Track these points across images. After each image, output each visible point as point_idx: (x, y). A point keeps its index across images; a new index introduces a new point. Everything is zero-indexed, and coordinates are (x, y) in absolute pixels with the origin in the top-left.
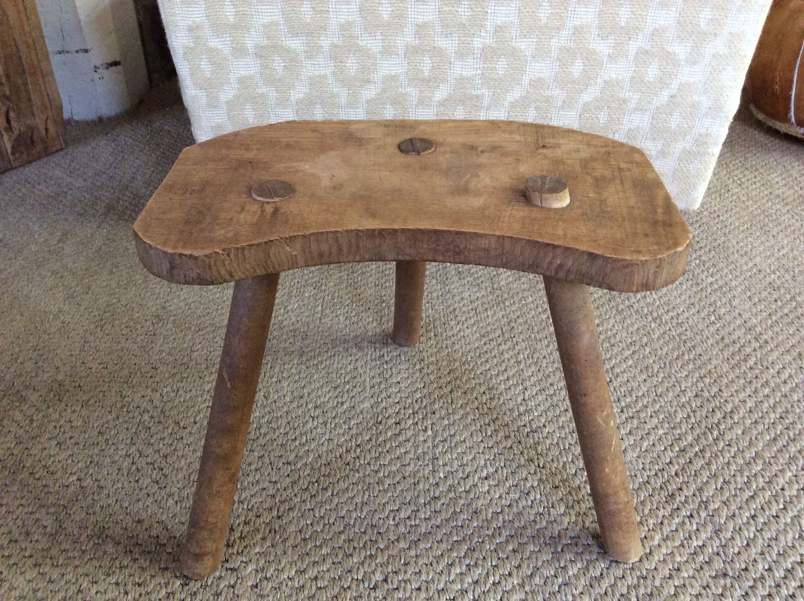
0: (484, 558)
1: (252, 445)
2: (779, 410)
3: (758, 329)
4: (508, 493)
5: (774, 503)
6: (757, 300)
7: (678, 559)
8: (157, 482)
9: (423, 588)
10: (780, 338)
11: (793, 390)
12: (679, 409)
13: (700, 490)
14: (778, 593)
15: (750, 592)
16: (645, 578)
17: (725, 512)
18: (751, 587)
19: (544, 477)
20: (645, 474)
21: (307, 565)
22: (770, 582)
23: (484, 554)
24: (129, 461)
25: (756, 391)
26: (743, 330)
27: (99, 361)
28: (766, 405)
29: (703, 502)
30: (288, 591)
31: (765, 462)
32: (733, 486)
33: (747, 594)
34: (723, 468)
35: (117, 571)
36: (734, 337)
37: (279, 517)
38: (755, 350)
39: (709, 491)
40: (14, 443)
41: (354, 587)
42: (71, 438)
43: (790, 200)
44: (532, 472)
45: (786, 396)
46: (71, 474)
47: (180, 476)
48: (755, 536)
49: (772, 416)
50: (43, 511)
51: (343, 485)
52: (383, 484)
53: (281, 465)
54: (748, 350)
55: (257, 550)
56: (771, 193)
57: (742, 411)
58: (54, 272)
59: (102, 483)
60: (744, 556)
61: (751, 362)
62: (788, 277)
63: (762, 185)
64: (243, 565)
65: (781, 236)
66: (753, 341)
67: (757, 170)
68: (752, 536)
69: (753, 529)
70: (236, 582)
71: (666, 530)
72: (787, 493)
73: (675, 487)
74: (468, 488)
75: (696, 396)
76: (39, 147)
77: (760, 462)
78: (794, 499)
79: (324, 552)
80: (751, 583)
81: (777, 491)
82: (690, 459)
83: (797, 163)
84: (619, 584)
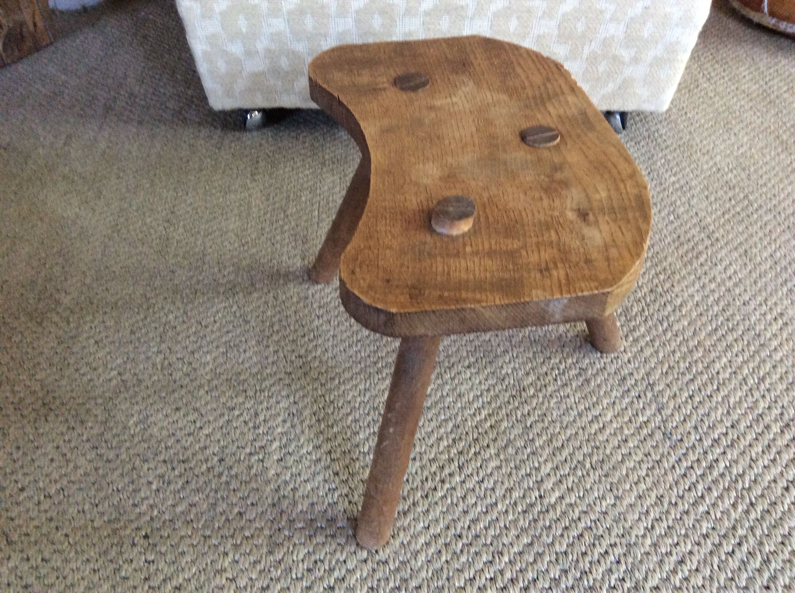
0: (467, 433)
1: (267, 341)
2: (722, 304)
3: (712, 228)
4: (486, 380)
5: (709, 385)
6: (713, 199)
7: (626, 432)
8: (189, 375)
9: (418, 458)
10: (730, 236)
11: (736, 285)
12: (635, 304)
13: (648, 374)
14: (705, 458)
15: (683, 458)
16: (597, 448)
17: (668, 393)
18: (684, 455)
19: (517, 366)
20: (602, 361)
21: (323, 442)
22: (699, 450)
23: (467, 429)
24: (161, 356)
25: (704, 287)
26: (698, 229)
27: (121, 265)
28: (712, 298)
29: (649, 384)
30: (307, 463)
31: (705, 350)
32: (676, 371)
33: (680, 459)
34: (669, 356)
35: (164, 451)
36: (689, 236)
37: (295, 403)
38: (707, 248)
39: (656, 375)
40: (56, 342)
41: (361, 458)
42: (106, 337)
43: (755, 95)
44: (507, 361)
45: (729, 290)
46: (112, 369)
47: (208, 369)
48: (691, 412)
49: (716, 308)
50: (93, 402)
51: (347, 375)
52: (381, 373)
53: (294, 358)
54: (701, 247)
55: (279, 430)
56: (737, 89)
57: (690, 304)
58: (65, 177)
59: (140, 377)
60: (681, 430)
61: (702, 259)
62: (743, 176)
63: (730, 80)
64: (269, 443)
65: (742, 133)
66: (705, 239)
67: (727, 63)
68: (689, 412)
69: (689, 407)
70: (264, 457)
71: (618, 408)
72: (721, 377)
73: (626, 372)
74: (453, 375)
75: (651, 291)
76: (29, 43)
77: (701, 350)
78: (727, 381)
79: (335, 429)
80: (684, 451)
81: (713, 375)
82: (641, 348)
83: (766, 55)
84: (577, 453)
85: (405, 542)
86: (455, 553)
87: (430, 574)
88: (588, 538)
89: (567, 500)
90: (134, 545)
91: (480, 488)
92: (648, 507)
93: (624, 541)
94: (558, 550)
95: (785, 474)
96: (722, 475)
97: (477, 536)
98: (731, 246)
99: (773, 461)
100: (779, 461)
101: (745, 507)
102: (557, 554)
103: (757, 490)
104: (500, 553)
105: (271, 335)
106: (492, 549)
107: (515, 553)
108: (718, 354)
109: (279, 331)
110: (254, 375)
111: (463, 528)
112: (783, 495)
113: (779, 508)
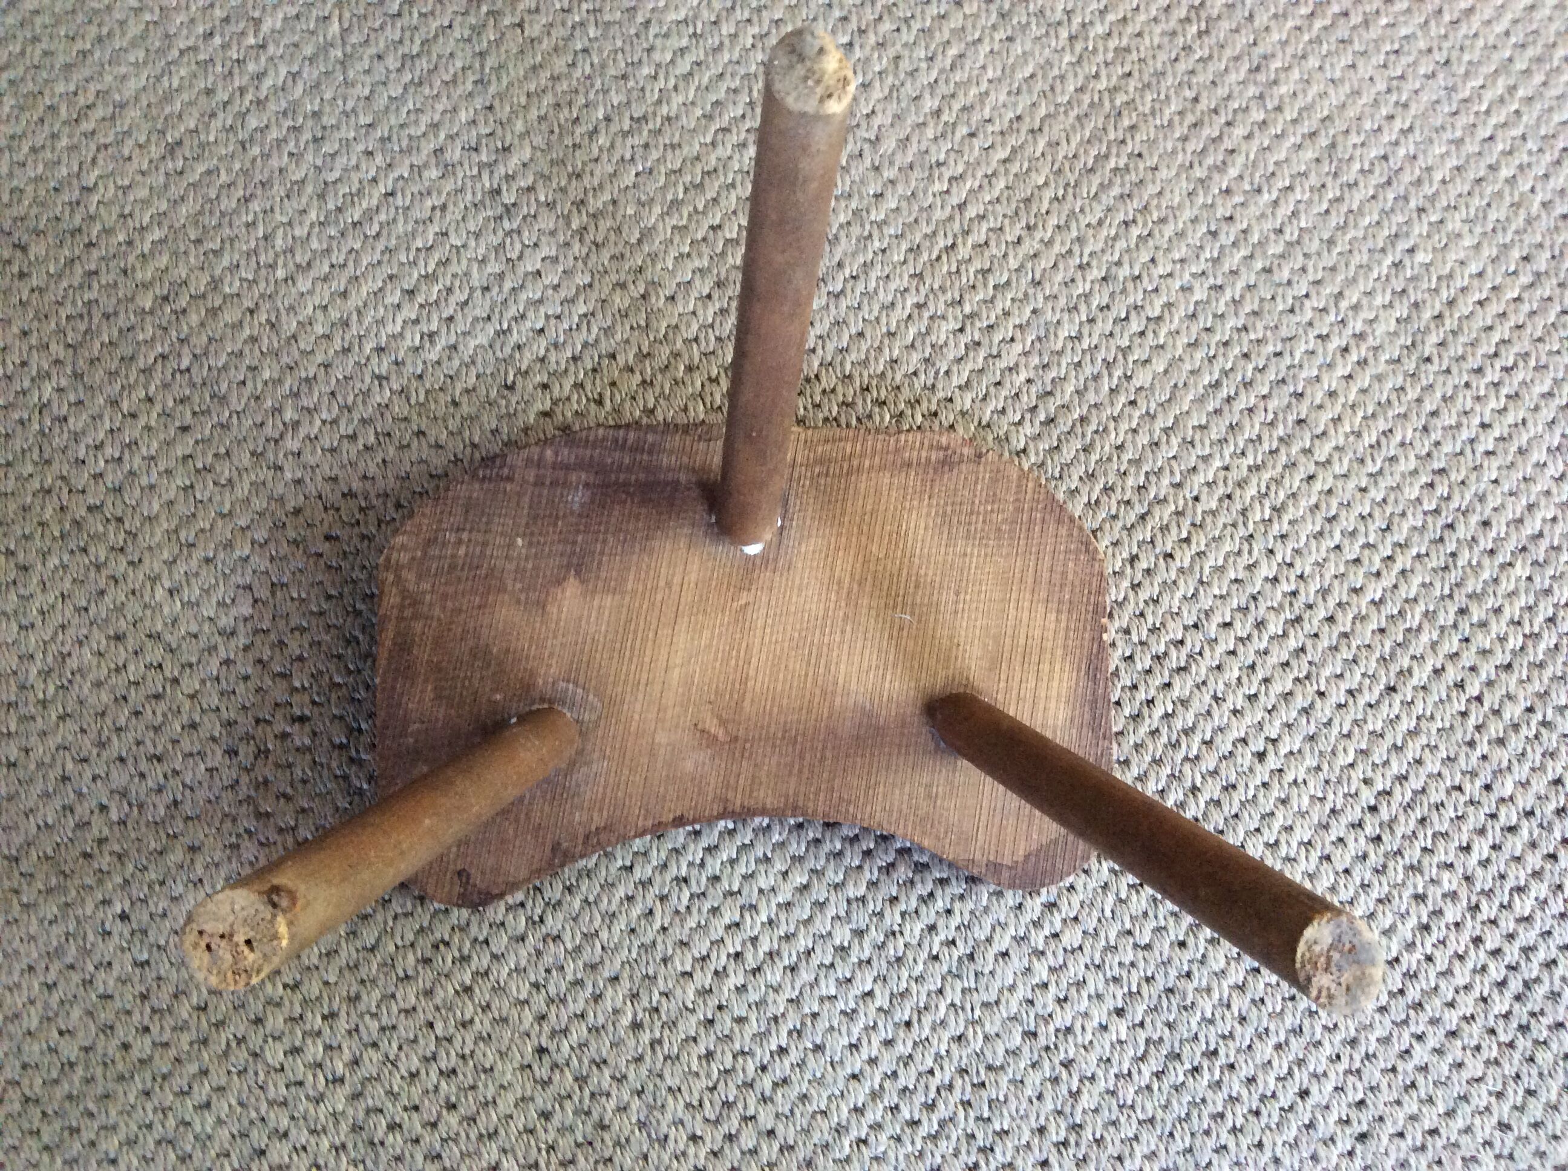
85: (591, 899)
86: (677, 912)
87: (634, 955)
88: (904, 869)
90: (107, 933)
94: (852, 896)
95: (1266, 726)
96: (1155, 733)
97: (716, 879)
98: (1305, 128)
99: (1252, 698)
100: (1262, 698)
101: (1181, 797)
102: (849, 901)
103: (1210, 762)
104: (753, 908)
105: (282, 436)
106: (741, 901)
107: (779, 905)
108: (1207, 451)
109: (296, 424)
110: (261, 546)
111: (691, 864)
112: (1251, 770)
113: (1238, 796)
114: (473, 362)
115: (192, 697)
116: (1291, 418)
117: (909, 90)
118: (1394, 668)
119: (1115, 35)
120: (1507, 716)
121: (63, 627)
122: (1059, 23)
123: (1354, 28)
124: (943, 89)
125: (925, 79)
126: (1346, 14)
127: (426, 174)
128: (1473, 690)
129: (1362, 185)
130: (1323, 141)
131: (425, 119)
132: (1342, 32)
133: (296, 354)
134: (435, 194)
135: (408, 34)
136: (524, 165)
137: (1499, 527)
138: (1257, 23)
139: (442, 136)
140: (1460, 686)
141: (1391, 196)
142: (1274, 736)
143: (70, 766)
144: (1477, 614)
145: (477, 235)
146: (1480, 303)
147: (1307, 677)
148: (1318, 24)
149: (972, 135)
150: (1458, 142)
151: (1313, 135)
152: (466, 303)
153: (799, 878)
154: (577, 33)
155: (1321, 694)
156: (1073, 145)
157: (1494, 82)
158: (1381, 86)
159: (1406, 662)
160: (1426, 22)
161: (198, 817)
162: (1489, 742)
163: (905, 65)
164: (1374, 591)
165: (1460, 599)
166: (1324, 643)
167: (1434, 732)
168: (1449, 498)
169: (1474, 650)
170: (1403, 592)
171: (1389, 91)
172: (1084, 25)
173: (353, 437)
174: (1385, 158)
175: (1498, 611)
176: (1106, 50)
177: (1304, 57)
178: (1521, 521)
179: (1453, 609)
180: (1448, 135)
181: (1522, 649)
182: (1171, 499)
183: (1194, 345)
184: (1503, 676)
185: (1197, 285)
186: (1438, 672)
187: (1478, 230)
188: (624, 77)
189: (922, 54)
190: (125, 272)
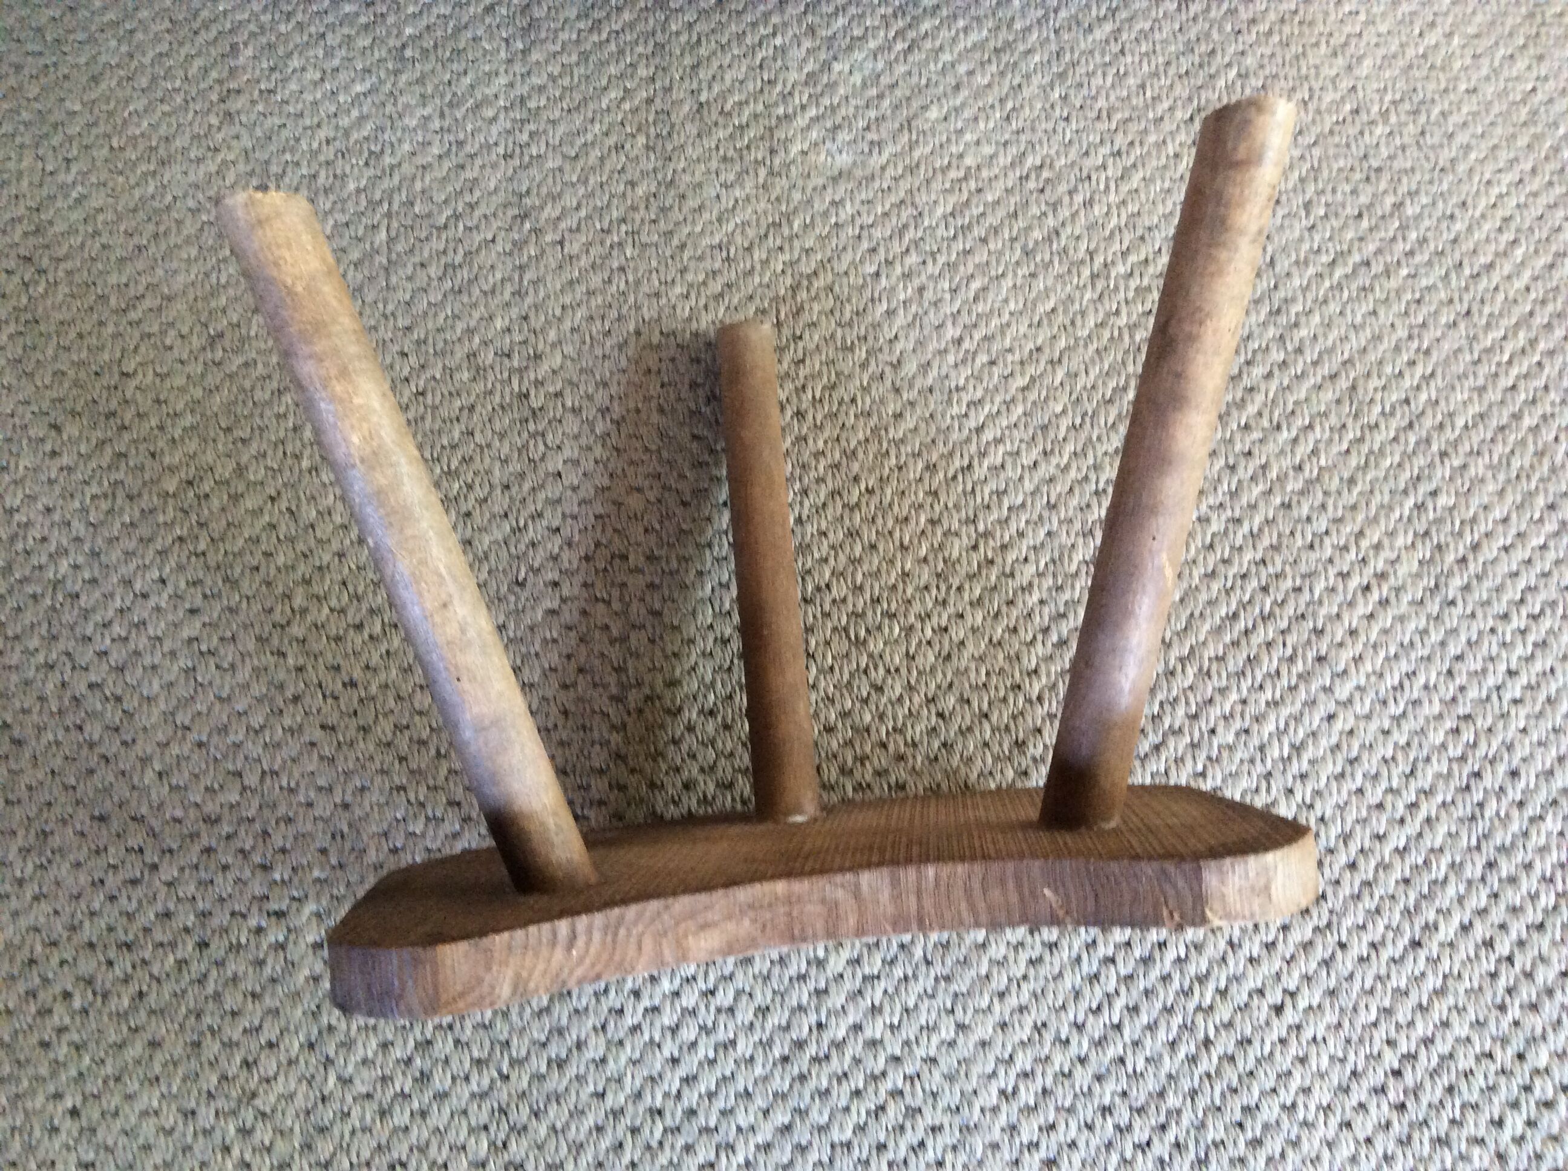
2: (1264, 543)
3: (1296, 309)
6: (1321, 212)
11: (1307, 489)
25: (1236, 493)
28: (1246, 527)
35: (87, 921)
38: (1270, 373)
45: (1289, 505)
49: (1248, 556)
53: (339, 686)
64: (295, 905)
72: (1217, 740)
77: (1192, 669)
85: (559, 1126)
86: (649, 1147)
88: (894, 1113)
89: (868, 1033)
90: (54, 1130)
91: (707, 1007)
92: (1014, 1049)
93: (957, 1120)
94: (836, 1140)
95: (1284, 977)
96: (1166, 979)
97: (691, 1113)
98: (1325, 370)
99: (1270, 946)
100: (1280, 946)
101: (1193, 1050)
102: (833, 1146)
103: (1224, 1013)
104: (731, 1148)
105: (288, 623)
106: (717, 1138)
107: (758, 1147)
108: (1224, 683)
109: (304, 611)
110: (256, 732)
111: (666, 1095)
112: (1268, 1024)
113: (1254, 1051)
114: (486, 558)
115: (169, 884)
116: (1311, 655)
117: (933, 318)
118: (1419, 922)
119: (1137, 274)
120: (1540, 979)
121: (49, 804)
122: (1082, 262)
123: (1376, 276)
124: (965, 319)
125: (947, 309)
126: (1368, 264)
127: (457, 376)
128: (1503, 948)
129: (1383, 426)
130: (1343, 383)
131: (460, 326)
132: (1364, 279)
133: (312, 542)
134: (464, 395)
135: (452, 245)
136: (554, 372)
137: (1529, 777)
138: (1278, 269)
139: (477, 340)
140: (1489, 944)
141: (1412, 439)
142: (1292, 987)
143: (39, 948)
144: (1506, 868)
145: (502, 436)
146: (1506, 549)
147: (1329, 925)
148: (1339, 273)
149: (992, 363)
150: (1481, 390)
151: (1333, 377)
152: (485, 500)
153: (781, 1117)
154: (615, 253)
155: (1342, 946)
156: (1092, 376)
157: (1515, 334)
158: (1402, 333)
159: (1431, 916)
160: (1447, 274)
161: (162, 1011)
162: (1521, 1007)
163: (929, 295)
164: (1396, 838)
165: (1489, 850)
166: (1346, 890)
167: (1462, 991)
168: (1475, 744)
169: (1503, 907)
170: (1428, 842)
171: (1410, 337)
172: (1106, 265)
173: (359, 627)
174: (1407, 401)
175: (1528, 866)
176: (1127, 288)
177: (1325, 302)
178: (1551, 772)
179: (1480, 862)
180: (1470, 382)
181: (1555, 908)
182: (1186, 730)
183: (1212, 575)
184: (1535, 935)
185: (1214, 517)
186: (1466, 928)
187: (1501, 477)
188: (657, 295)
189: (946, 286)
190: (153, 455)
